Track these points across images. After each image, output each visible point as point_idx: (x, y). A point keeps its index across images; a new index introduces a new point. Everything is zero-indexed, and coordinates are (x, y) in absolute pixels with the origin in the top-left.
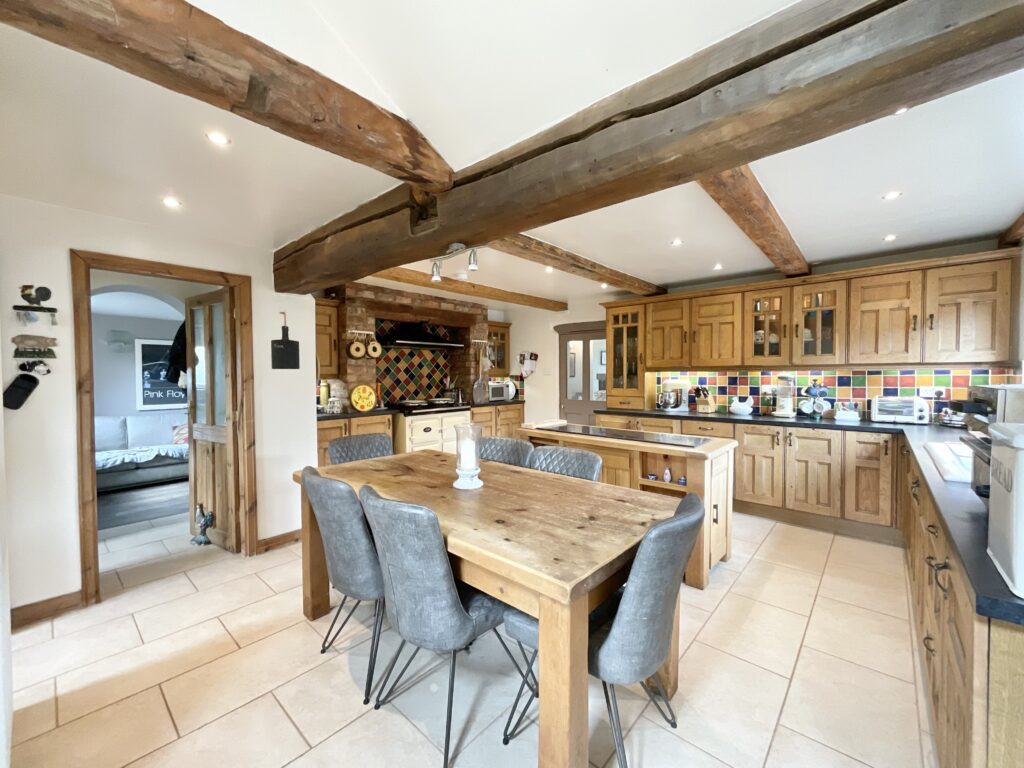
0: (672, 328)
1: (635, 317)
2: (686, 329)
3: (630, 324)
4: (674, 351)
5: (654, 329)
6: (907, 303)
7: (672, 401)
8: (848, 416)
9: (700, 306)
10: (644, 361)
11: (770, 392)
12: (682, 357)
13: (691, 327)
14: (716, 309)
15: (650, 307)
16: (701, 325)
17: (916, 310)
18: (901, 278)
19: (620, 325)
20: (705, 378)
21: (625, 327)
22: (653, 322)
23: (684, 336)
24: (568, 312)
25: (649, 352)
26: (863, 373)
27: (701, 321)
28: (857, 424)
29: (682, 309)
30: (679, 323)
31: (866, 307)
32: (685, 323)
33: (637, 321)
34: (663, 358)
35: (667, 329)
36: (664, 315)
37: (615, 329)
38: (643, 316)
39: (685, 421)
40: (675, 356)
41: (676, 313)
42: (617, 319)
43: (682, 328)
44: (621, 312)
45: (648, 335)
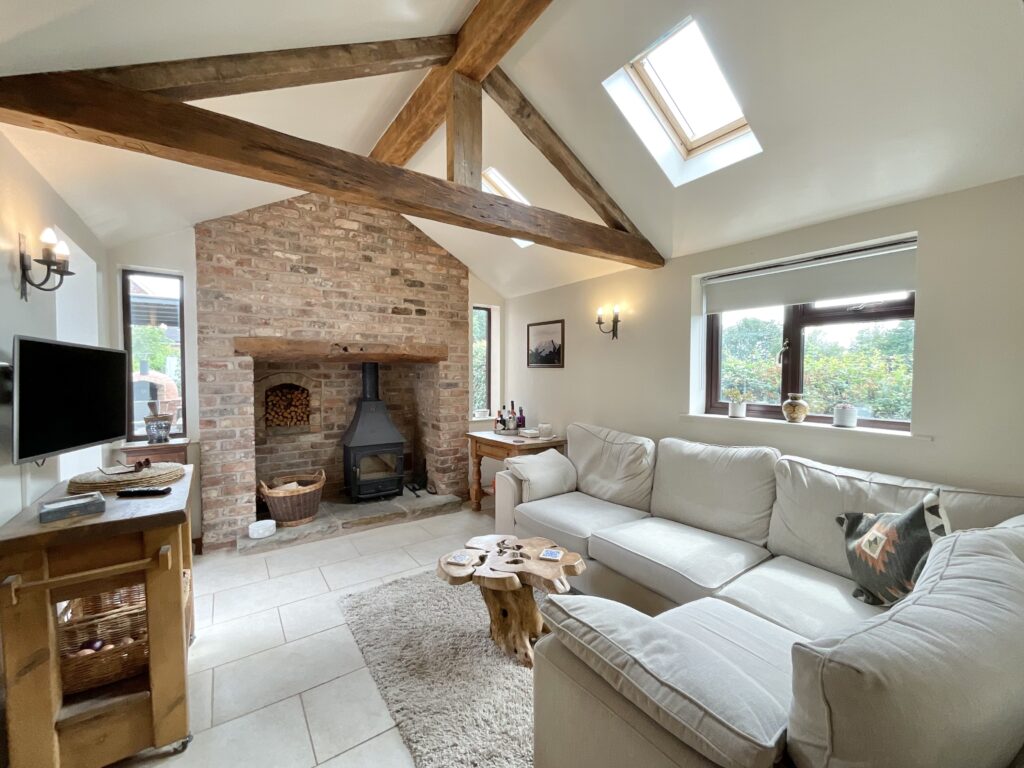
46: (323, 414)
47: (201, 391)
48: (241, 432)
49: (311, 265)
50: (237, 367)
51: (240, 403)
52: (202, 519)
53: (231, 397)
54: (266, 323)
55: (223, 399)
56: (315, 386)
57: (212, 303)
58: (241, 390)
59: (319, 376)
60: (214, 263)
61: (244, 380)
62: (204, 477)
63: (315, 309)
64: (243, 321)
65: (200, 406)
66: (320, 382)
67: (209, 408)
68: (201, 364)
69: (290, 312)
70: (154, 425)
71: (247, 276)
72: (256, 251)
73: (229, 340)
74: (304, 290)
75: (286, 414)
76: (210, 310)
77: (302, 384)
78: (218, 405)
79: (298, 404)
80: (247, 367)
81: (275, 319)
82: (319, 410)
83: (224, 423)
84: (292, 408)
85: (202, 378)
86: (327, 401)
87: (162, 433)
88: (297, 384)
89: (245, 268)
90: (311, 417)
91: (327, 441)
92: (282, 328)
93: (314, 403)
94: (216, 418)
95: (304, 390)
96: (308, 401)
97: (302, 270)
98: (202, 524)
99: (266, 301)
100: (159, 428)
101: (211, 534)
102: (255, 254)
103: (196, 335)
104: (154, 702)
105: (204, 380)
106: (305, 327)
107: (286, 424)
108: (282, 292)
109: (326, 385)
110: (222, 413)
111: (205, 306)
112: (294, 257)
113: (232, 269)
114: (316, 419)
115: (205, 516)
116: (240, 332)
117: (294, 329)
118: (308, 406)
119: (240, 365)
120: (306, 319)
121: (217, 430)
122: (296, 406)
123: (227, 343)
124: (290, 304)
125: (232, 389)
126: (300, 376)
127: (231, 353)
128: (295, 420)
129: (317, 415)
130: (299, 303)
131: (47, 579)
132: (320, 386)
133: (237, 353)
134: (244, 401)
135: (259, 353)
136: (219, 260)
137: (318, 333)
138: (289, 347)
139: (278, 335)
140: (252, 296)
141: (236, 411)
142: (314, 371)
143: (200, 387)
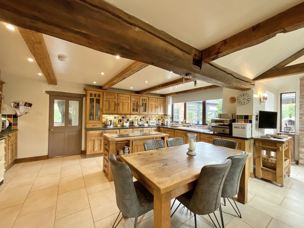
0: (112, 101)
1: (99, 96)
2: (116, 102)
3: (97, 98)
4: (112, 108)
5: (106, 101)
6: (155, 104)
7: (109, 124)
8: (146, 125)
9: (120, 96)
10: (102, 111)
11: (131, 120)
12: (115, 110)
13: (118, 102)
14: (124, 98)
15: (105, 94)
16: (120, 102)
17: (156, 105)
18: (155, 99)
19: (93, 97)
20: (116, 117)
21: (95, 98)
22: (106, 98)
23: (115, 104)
24: (57, 86)
25: (104, 108)
26: (146, 116)
27: (120, 101)
28: (147, 126)
29: (115, 96)
30: (114, 100)
31: (151, 103)
32: (116, 100)
33: (100, 97)
34: (109, 110)
35: (111, 102)
36: (110, 97)
37: (90, 98)
38: (102, 96)
39: (120, 130)
40: (113, 110)
41: (113, 97)
42: (91, 95)
43: (115, 102)
44: (94, 93)
45: (104, 102)
47: (300, 121)
52: (299, 156)
62: (300, 145)
65: (300, 125)
67: (302, 126)
68: (300, 114)
70: (286, 129)
85: (300, 118)
87: (288, 131)
98: (299, 157)
100: (287, 130)
101: (301, 160)
103: (299, 107)
104: (277, 173)
105: (301, 119)
111: (302, 99)
115: (300, 155)
131: (261, 145)
143: (300, 120)
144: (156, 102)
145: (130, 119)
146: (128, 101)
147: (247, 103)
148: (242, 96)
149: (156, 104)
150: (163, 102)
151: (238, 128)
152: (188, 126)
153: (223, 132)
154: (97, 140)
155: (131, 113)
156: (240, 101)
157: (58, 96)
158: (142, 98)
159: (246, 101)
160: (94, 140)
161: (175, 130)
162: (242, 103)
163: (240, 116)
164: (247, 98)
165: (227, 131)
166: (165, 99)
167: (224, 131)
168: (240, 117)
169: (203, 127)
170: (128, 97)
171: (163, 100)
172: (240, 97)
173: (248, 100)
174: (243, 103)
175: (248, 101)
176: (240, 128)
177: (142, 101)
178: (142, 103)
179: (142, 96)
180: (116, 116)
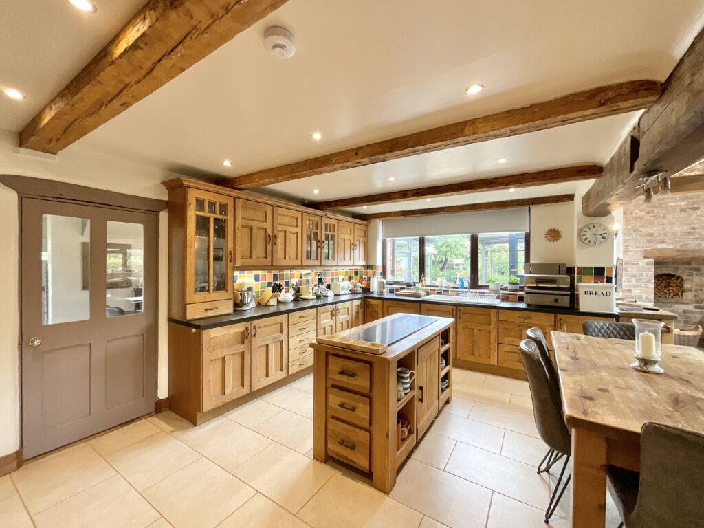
0: (258, 228)
1: (224, 209)
2: (269, 232)
3: (218, 215)
4: (259, 250)
5: (243, 226)
9: (278, 214)
10: (233, 259)
11: (295, 284)
12: (266, 257)
13: (272, 231)
14: (287, 220)
15: (240, 202)
16: (278, 230)
17: (352, 242)
18: (349, 225)
19: (206, 214)
20: (259, 276)
21: (212, 217)
22: (243, 218)
23: (266, 237)
24: (57, 158)
25: (238, 249)
27: (280, 227)
29: (266, 213)
30: (262, 225)
31: (342, 236)
32: (268, 226)
33: (226, 215)
34: (251, 257)
35: (255, 230)
36: (252, 214)
37: (198, 217)
38: (233, 209)
39: (290, 314)
40: (260, 256)
41: (261, 216)
42: (200, 204)
43: (266, 230)
44: (208, 197)
45: (237, 231)
46: (694, 293)
48: (646, 297)
49: (695, 206)
50: (645, 264)
51: (646, 282)
53: (640, 279)
54: (663, 241)
55: (636, 280)
56: (689, 276)
57: (632, 234)
58: (647, 275)
59: (691, 269)
60: (634, 215)
61: (648, 271)
63: (698, 231)
64: (649, 241)
66: (693, 274)
67: (629, 283)
68: (625, 263)
69: (679, 234)
71: (652, 218)
72: (657, 205)
73: (641, 251)
74: (690, 221)
75: (665, 291)
76: (630, 237)
77: (678, 274)
78: (634, 282)
79: (674, 285)
80: (650, 264)
81: (669, 239)
82: (690, 290)
83: (636, 291)
84: (670, 288)
86: (697, 285)
88: (674, 273)
89: (651, 215)
90: (684, 294)
91: (697, 310)
92: (673, 243)
93: (687, 286)
94: (632, 289)
95: (678, 278)
96: (682, 284)
97: (688, 210)
99: (663, 230)
102: (657, 207)
105: (626, 270)
106: (690, 242)
107: (666, 297)
108: (674, 224)
109: (697, 275)
110: (636, 286)
111: (628, 236)
112: (683, 204)
113: (643, 217)
114: (688, 296)
116: (647, 247)
117: (681, 244)
118: (681, 287)
119: (646, 263)
120: (691, 237)
121: (633, 294)
122: (672, 287)
123: (640, 253)
124: (679, 230)
125: (642, 275)
126: (677, 269)
127: (641, 258)
128: (672, 295)
129: (689, 293)
130: (686, 229)
132: (692, 276)
133: (645, 257)
134: (649, 281)
135: (659, 257)
136: (636, 213)
137: (700, 245)
138: (679, 254)
139: (671, 247)
140: (655, 228)
141: (643, 286)
142: (688, 266)
144: (352, 234)
145: (293, 281)
146: (295, 230)
147: (601, 243)
148: (591, 227)
149: (351, 237)
150: (363, 235)
151: (594, 293)
152: (458, 295)
153: (555, 304)
154: (232, 355)
155: (303, 264)
156: (586, 239)
157: (60, 199)
158: (327, 222)
159: (600, 238)
160: (224, 358)
161: (422, 305)
162: (589, 242)
163: (584, 268)
164: (602, 233)
165: (565, 301)
166: (367, 226)
167: (556, 300)
168: (586, 271)
169: (479, 292)
170: (297, 218)
171: (363, 228)
172: (586, 229)
173: (604, 236)
174: (592, 243)
175: (603, 238)
176: (599, 293)
177: (326, 230)
178: (326, 234)
179: (326, 216)
180: (260, 273)
